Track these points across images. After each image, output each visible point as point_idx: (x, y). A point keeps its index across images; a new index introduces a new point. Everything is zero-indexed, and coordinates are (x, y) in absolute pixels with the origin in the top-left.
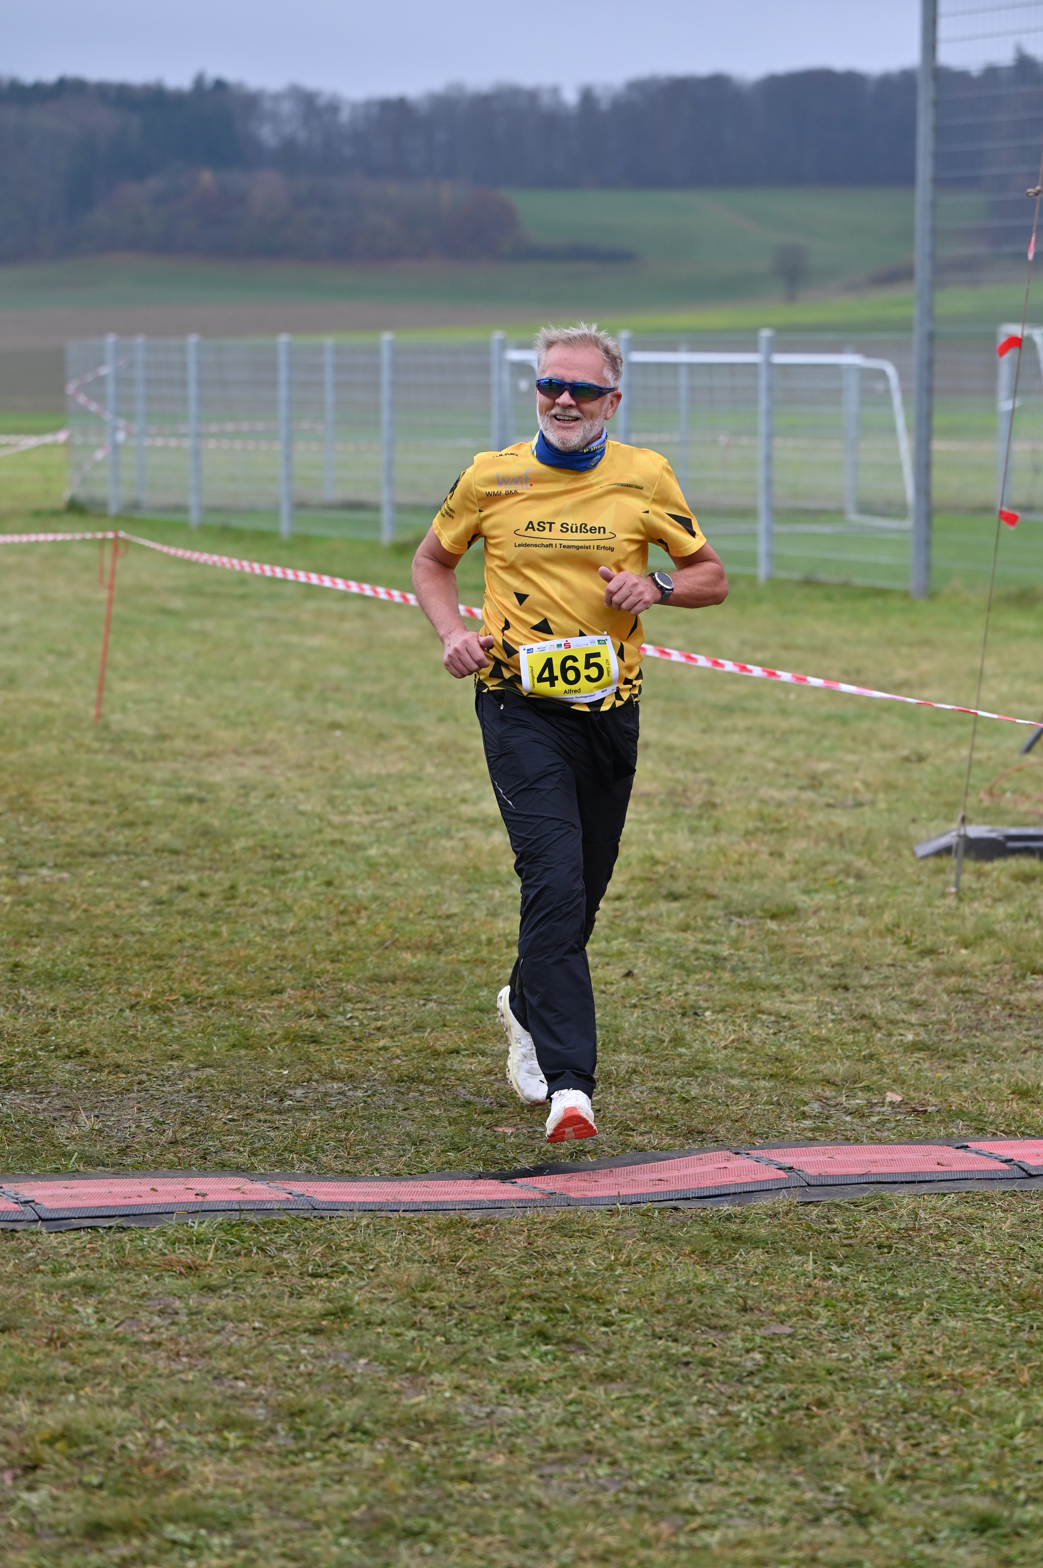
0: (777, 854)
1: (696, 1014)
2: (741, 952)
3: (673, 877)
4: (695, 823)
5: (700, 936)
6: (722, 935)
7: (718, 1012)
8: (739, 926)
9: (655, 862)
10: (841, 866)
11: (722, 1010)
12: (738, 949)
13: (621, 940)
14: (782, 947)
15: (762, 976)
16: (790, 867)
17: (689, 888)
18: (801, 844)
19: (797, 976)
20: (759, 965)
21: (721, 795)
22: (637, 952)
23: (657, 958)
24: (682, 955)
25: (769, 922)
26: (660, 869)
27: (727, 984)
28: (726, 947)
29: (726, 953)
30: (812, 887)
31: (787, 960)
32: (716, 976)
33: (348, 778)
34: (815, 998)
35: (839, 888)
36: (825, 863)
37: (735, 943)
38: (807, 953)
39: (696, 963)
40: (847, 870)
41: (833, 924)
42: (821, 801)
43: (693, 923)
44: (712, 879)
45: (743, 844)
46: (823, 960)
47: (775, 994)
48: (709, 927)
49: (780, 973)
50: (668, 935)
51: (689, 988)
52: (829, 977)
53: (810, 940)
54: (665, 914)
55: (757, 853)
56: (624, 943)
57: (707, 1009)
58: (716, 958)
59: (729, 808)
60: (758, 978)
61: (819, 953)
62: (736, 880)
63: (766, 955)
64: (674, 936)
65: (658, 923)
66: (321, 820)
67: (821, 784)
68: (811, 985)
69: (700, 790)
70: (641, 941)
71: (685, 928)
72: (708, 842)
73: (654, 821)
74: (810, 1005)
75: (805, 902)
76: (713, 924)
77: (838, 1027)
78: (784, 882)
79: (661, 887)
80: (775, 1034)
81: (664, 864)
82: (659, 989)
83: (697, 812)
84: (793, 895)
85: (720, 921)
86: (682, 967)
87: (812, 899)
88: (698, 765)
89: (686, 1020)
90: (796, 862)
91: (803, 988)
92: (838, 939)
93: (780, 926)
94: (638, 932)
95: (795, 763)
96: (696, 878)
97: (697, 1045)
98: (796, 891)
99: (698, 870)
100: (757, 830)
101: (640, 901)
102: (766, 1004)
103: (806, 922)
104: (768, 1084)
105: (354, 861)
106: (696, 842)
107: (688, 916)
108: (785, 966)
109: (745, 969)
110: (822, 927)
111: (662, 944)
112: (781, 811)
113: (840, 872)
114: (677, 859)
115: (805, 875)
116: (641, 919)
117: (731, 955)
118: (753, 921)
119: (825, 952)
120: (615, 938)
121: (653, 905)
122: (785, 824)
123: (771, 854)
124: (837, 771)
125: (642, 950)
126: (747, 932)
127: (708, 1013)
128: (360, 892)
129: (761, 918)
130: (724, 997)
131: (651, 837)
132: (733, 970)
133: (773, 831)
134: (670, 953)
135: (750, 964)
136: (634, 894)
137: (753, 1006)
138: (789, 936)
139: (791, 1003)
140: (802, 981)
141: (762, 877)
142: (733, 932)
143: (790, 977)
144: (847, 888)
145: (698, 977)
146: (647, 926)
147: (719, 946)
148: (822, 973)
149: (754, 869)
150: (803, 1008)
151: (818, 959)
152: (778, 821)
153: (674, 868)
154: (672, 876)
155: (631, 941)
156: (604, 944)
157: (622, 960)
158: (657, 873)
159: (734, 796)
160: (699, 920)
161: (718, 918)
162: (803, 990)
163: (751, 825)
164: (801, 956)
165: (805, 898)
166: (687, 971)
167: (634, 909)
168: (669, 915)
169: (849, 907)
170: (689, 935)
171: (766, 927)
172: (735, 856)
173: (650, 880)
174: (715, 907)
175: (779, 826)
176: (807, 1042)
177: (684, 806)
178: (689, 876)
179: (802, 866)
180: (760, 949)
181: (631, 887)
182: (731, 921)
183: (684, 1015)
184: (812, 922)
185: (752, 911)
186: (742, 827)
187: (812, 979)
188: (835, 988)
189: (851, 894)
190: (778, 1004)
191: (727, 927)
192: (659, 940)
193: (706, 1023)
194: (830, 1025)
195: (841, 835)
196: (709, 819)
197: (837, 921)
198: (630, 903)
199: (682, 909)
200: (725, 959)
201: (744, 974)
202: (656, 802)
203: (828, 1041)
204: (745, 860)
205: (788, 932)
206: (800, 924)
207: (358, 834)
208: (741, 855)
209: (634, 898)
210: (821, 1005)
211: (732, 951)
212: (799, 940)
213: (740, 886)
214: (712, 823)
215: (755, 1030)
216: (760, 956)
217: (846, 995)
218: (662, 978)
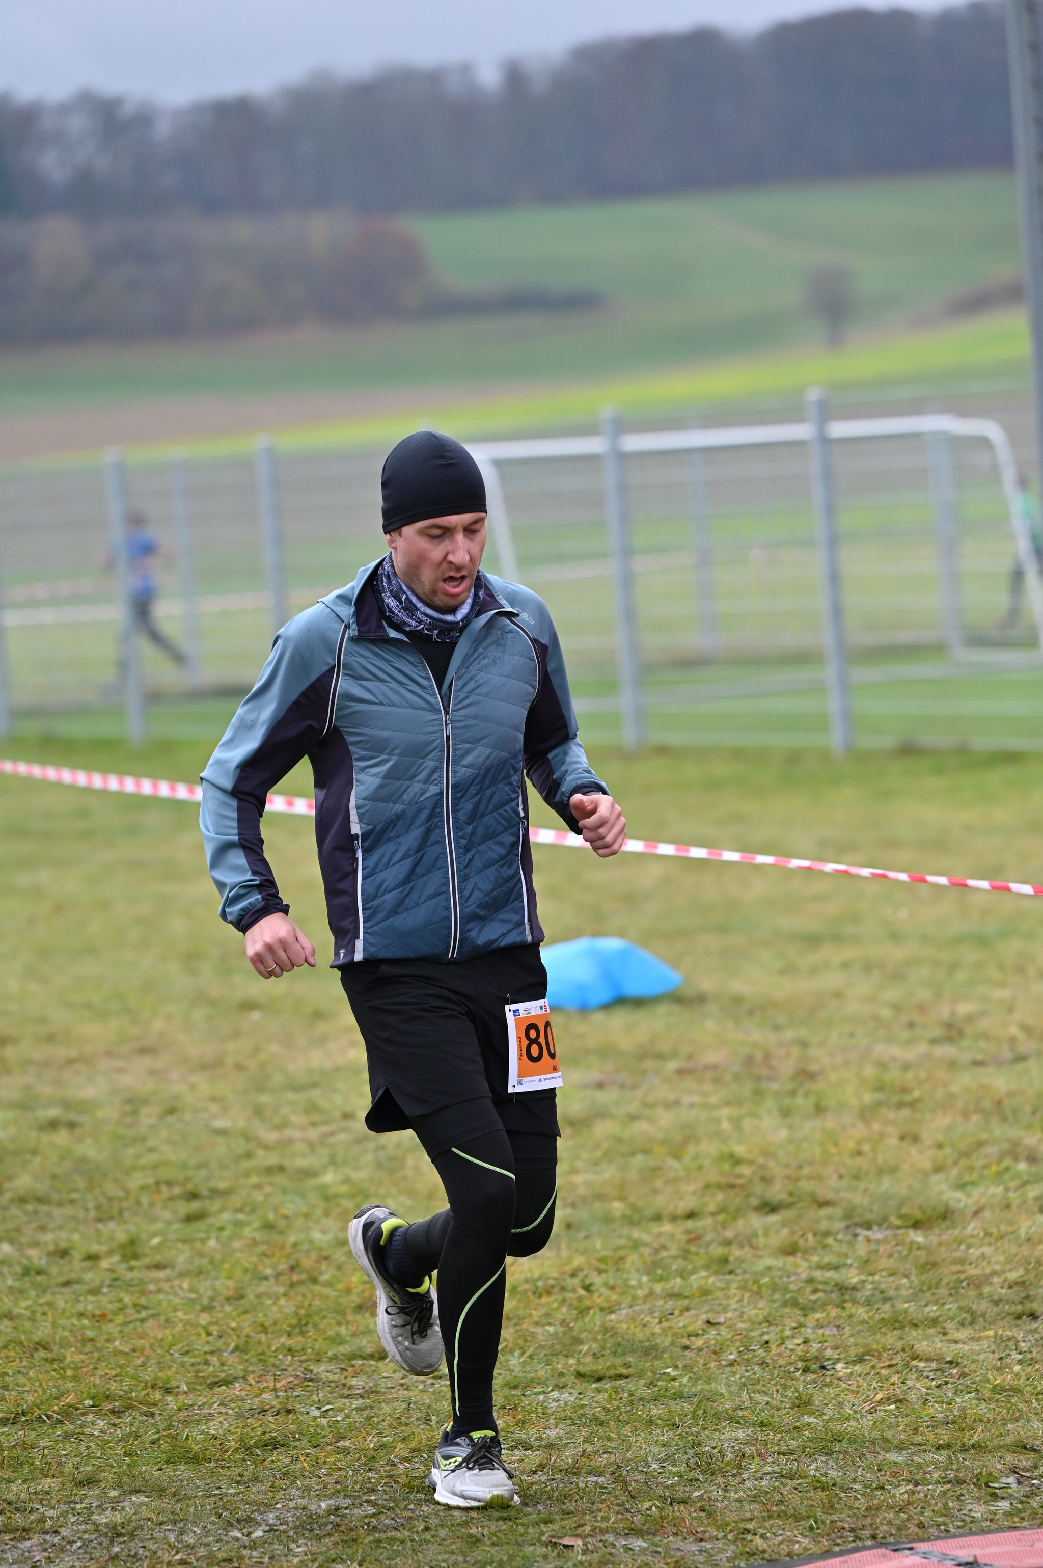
0: (911, 1137)
1: (823, 1367)
2: (877, 1277)
3: (766, 1180)
4: (787, 1101)
5: (815, 1259)
6: (846, 1256)
7: (854, 1363)
8: (869, 1241)
9: (736, 1161)
10: (1005, 1146)
11: (860, 1360)
12: (872, 1274)
13: (703, 1273)
14: (934, 1265)
15: (911, 1307)
16: (932, 1152)
17: (791, 1194)
18: (945, 1121)
19: (964, 1303)
20: (904, 1293)
21: (819, 1057)
22: (728, 1289)
23: (758, 1294)
24: (792, 1287)
25: (911, 1232)
26: (745, 1170)
27: (862, 1323)
28: (853, 1271)
29: (855, 1280)
30: (967, 1178)
31: (945, 1281)
32: (844, 1314)
33: (278, 1079)
34: (991, 1333)
35: (1006, 1177)
36: (980, 1144)
37: (865, 1264)
38: (972, 1271)
39: (813, 1297)
40: (1014, 1151)
41: (1004, 1228)
42: (967, 1057)
43: (801, 1242)
44: (820, 1178)
45: (860, 1125)
46: (995, 1280)
47: (932, 1331)
48: (825, 1246)
49: (936, 1302)
50: (769, 1261)
51: (808, 1332)
52: (1007, 1302)
53: (974, 1252)
54: (760, 1232)
55: (882, 1136)
56: (707, 1277)
57: (838, 1360)
58: (842, 1288)
59: (833, 1077)
60: (906, 1311)
61: (988, 1270)
62: (857, 1177)
63: (913, 1278)
64: (778, 1262)
65: (752, 1246)
66: (248, 1138)
67: (961, 1033)
68: (983, 1315)
69: (788, 1055)
70: (731, 1272)
71: (791, 1250)
72: (809, 1127)
73: (728, 1104)
74: (985, 1344)
75: (959, 1201)
76: (830, 1241)
77: (1029, 1369)
78: (926, 1175)
79: (748, 1195)
80: (938, 1386)
81: (751, 1162)
82: (766, 1338)
83: (789, 1086)
84: (941, 1193)
85: (840, 1237)
86: (794, 1303)
87: (969, 1196)
88: (781, 1020)
89: (811, 1377)
90: (940, 1146)
91: (972, 1318)
92: (1014, 1249)
93: (926, 1237)
94: (725, 1261)
95: (921, 1008)
96: (797, 1179)
97: (829, 1412)
98: (944, 1187)
99: (800, 1167)
100: (878, 1104)
101: (722, 1217)
102: (922, 1347)
103: (964, 1228)
104: (941, 1457)
105: (303, 1196)
106: (791, 1128)
107: (794, 1233)
108: (943, 1292)
109: (885, 1300)
110: (988, 1234)
111: (763, 1274)
112: (910, 1075)
113: (1003, 1155)
114: (767, 1154)
115: (955, 1163)
116: (728, 1243)
117: (863, 1282)
118: (888, 1232)
119: (997, 1268)
120: (693, 1272)
121: (741, 1222)
122: (916, 1094)
123: (902, 1138)
124: (983, 1014)
125: (735, 1285)
126: (882, 1248)
127: (839, 1366)
128: (317, 1235)
129: (899, 1227)
130: (861, 1341)
131: (726, 1126)
132: (868, 1303)
133: (901, 1105)
134: (774, 1287)
135: (892, 1293)
136: (712, 1208)
137: (903, 1350)
138: (943, 1249)
139: (956, 1342)
140: (969, 1311)
141: (893, 1170)
142: (862, 1249)
143: (952, 1306)
144: (1017, 1176)
145: (818, 1316)
146: (736, 1252)
147: (844, 1271)
148: (995, 1297)
149: (880, 1159)
150: (976, 1347)
151: (986, 1279)
152: (904, 1090)
153: (763, 1166)
154: (764, 1179)
155: (716, 1273)
156: (679, 1280)
157: (706, 1302)
158: (740, 1176)
159: (839, 1060)
160: (810, 1237)
161: (837, 1233)
162: (972, 1323)
163: (868, 1098)
164: (963, 1276)
165: (959, 1194)
166: (802, 1309)
167: (714, 1229)
168: (766, 1233)
169: (1024, 1202)
170: (798, 1259)
171: (908, 1240)
172: (851, 1145)
173: (732, 1186)
174: (831, 1218)
175: (908, 1098)
176: (987, 1395)
177: (770, 1079)
178: (788, 1177)
179: (948, 1150)
180: (902, 1269)
181: (706, 1199)
182: (856, 1235)
183: (806, 1370)
184: (972, 1227)
185: (885, 1219)
186: (854, 1102)
187: (983, 1306)
188: (1019, 1317)
189: (1024, 1184)
190: (939, 1345)
191: (851, 1244)
192: (755, 1269)
193: (840, 1379)
194: (1017, 1368)
195: (999, 1103)
196: (807, 1095)
197: (1010, 1223)
198: (709, 1221)
199: (784, 1224)
200: (854, 1288)
201: (887, 1307)
202: (728, 1077)
203: (1016, 1390)
204: (866, 1148)
205: (940, 1244)
206: (957, 1232)
207: (304, 1156)
208: (859, 1143)
209: (713, 1214)
210: (1001, 1341)
211: (863, 1277)
212: (958, 1254)
213: (862, 1185)
214: (812, 1100)
215: (909, 1383)
216: (905, 1281)
217: (1034, 1326)
218: (768, 1321)
